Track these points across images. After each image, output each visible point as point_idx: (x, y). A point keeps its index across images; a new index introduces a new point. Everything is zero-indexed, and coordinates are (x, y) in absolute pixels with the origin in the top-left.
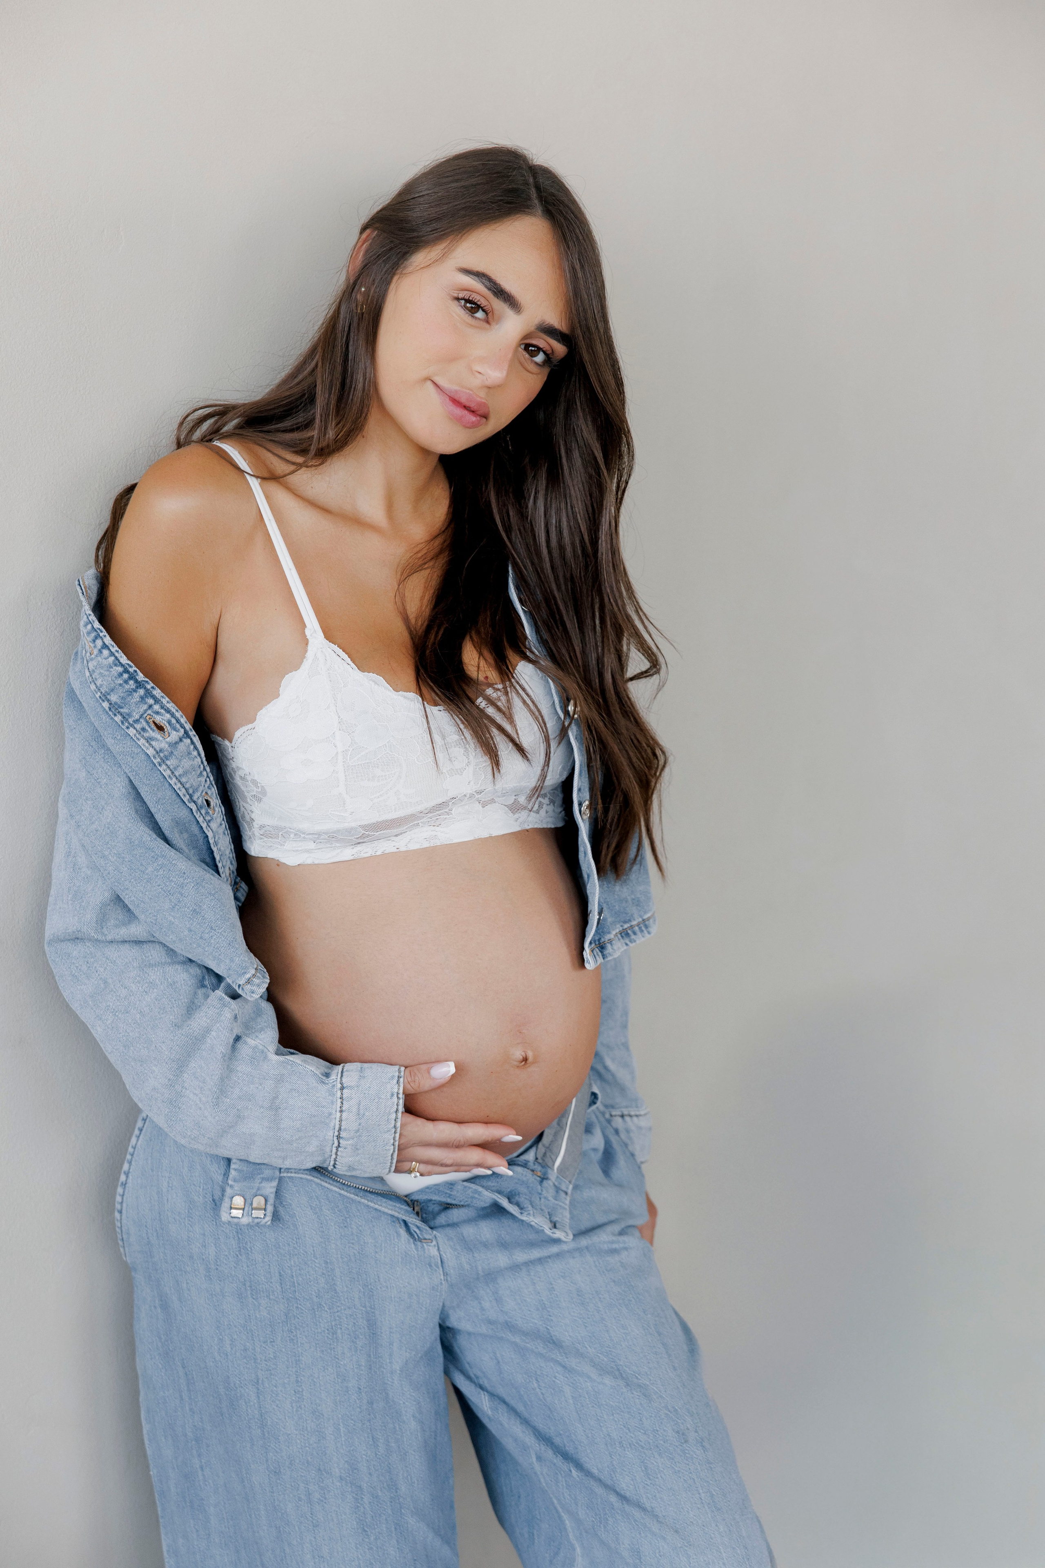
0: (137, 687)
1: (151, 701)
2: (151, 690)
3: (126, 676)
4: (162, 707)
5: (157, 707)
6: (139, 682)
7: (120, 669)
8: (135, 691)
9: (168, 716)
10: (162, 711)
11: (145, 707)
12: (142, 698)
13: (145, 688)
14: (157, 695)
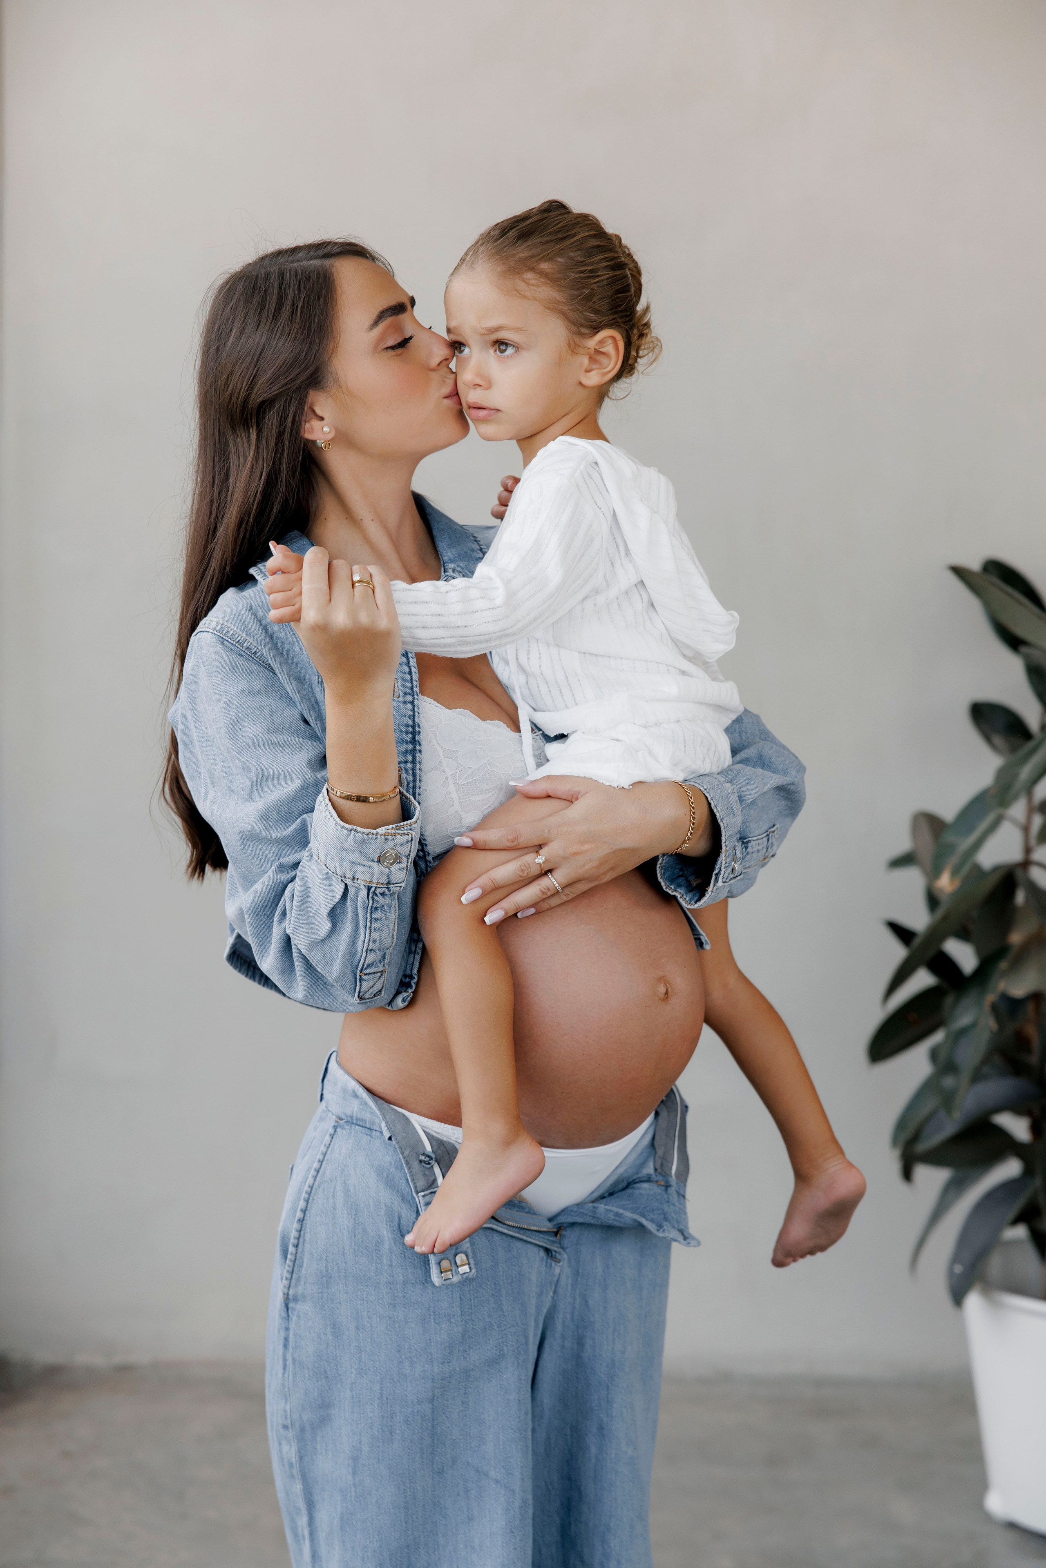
0: (410, 742)
1: (410, 758)
2: (418, 751)
3: (410, 729)
4: (413, 769)
5: (409, 765)
6: (415, 741)
7: (411, 723)
8: (407, 743)
9: (410, 778)
10: (411, 772)
11: (403, 759)
12: (407, 751)
13: (415, 747)
14: (417, 758)
